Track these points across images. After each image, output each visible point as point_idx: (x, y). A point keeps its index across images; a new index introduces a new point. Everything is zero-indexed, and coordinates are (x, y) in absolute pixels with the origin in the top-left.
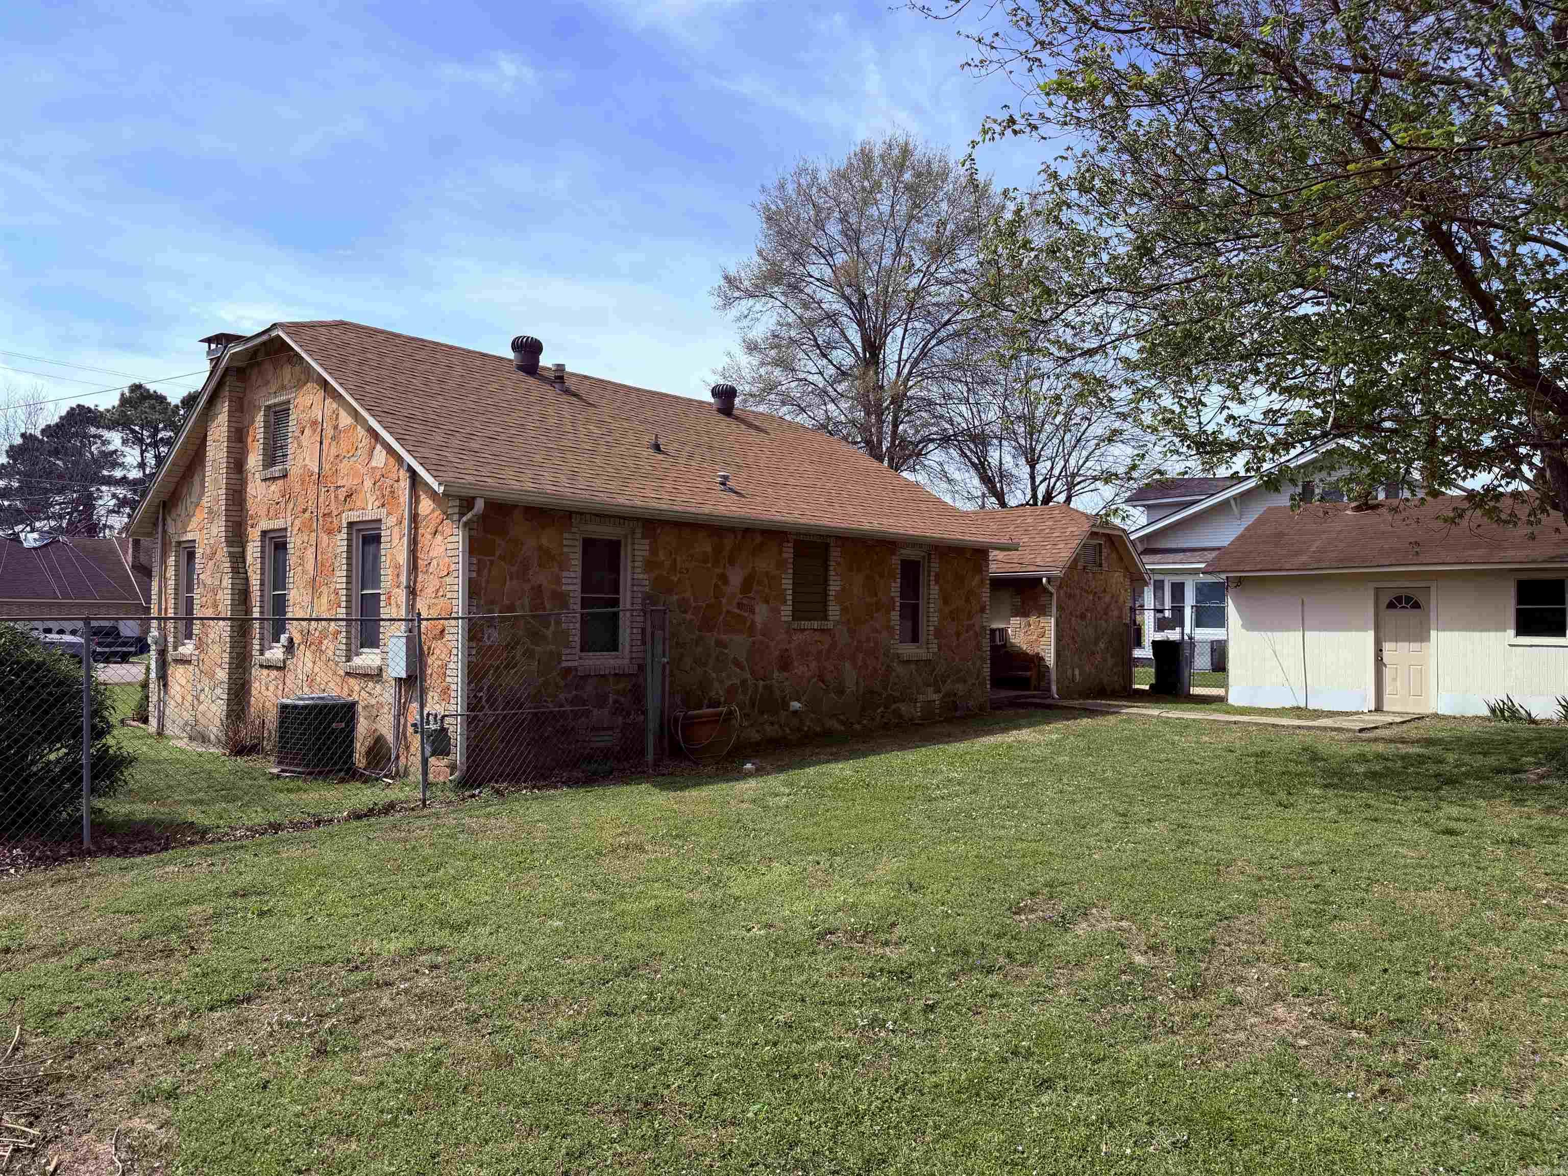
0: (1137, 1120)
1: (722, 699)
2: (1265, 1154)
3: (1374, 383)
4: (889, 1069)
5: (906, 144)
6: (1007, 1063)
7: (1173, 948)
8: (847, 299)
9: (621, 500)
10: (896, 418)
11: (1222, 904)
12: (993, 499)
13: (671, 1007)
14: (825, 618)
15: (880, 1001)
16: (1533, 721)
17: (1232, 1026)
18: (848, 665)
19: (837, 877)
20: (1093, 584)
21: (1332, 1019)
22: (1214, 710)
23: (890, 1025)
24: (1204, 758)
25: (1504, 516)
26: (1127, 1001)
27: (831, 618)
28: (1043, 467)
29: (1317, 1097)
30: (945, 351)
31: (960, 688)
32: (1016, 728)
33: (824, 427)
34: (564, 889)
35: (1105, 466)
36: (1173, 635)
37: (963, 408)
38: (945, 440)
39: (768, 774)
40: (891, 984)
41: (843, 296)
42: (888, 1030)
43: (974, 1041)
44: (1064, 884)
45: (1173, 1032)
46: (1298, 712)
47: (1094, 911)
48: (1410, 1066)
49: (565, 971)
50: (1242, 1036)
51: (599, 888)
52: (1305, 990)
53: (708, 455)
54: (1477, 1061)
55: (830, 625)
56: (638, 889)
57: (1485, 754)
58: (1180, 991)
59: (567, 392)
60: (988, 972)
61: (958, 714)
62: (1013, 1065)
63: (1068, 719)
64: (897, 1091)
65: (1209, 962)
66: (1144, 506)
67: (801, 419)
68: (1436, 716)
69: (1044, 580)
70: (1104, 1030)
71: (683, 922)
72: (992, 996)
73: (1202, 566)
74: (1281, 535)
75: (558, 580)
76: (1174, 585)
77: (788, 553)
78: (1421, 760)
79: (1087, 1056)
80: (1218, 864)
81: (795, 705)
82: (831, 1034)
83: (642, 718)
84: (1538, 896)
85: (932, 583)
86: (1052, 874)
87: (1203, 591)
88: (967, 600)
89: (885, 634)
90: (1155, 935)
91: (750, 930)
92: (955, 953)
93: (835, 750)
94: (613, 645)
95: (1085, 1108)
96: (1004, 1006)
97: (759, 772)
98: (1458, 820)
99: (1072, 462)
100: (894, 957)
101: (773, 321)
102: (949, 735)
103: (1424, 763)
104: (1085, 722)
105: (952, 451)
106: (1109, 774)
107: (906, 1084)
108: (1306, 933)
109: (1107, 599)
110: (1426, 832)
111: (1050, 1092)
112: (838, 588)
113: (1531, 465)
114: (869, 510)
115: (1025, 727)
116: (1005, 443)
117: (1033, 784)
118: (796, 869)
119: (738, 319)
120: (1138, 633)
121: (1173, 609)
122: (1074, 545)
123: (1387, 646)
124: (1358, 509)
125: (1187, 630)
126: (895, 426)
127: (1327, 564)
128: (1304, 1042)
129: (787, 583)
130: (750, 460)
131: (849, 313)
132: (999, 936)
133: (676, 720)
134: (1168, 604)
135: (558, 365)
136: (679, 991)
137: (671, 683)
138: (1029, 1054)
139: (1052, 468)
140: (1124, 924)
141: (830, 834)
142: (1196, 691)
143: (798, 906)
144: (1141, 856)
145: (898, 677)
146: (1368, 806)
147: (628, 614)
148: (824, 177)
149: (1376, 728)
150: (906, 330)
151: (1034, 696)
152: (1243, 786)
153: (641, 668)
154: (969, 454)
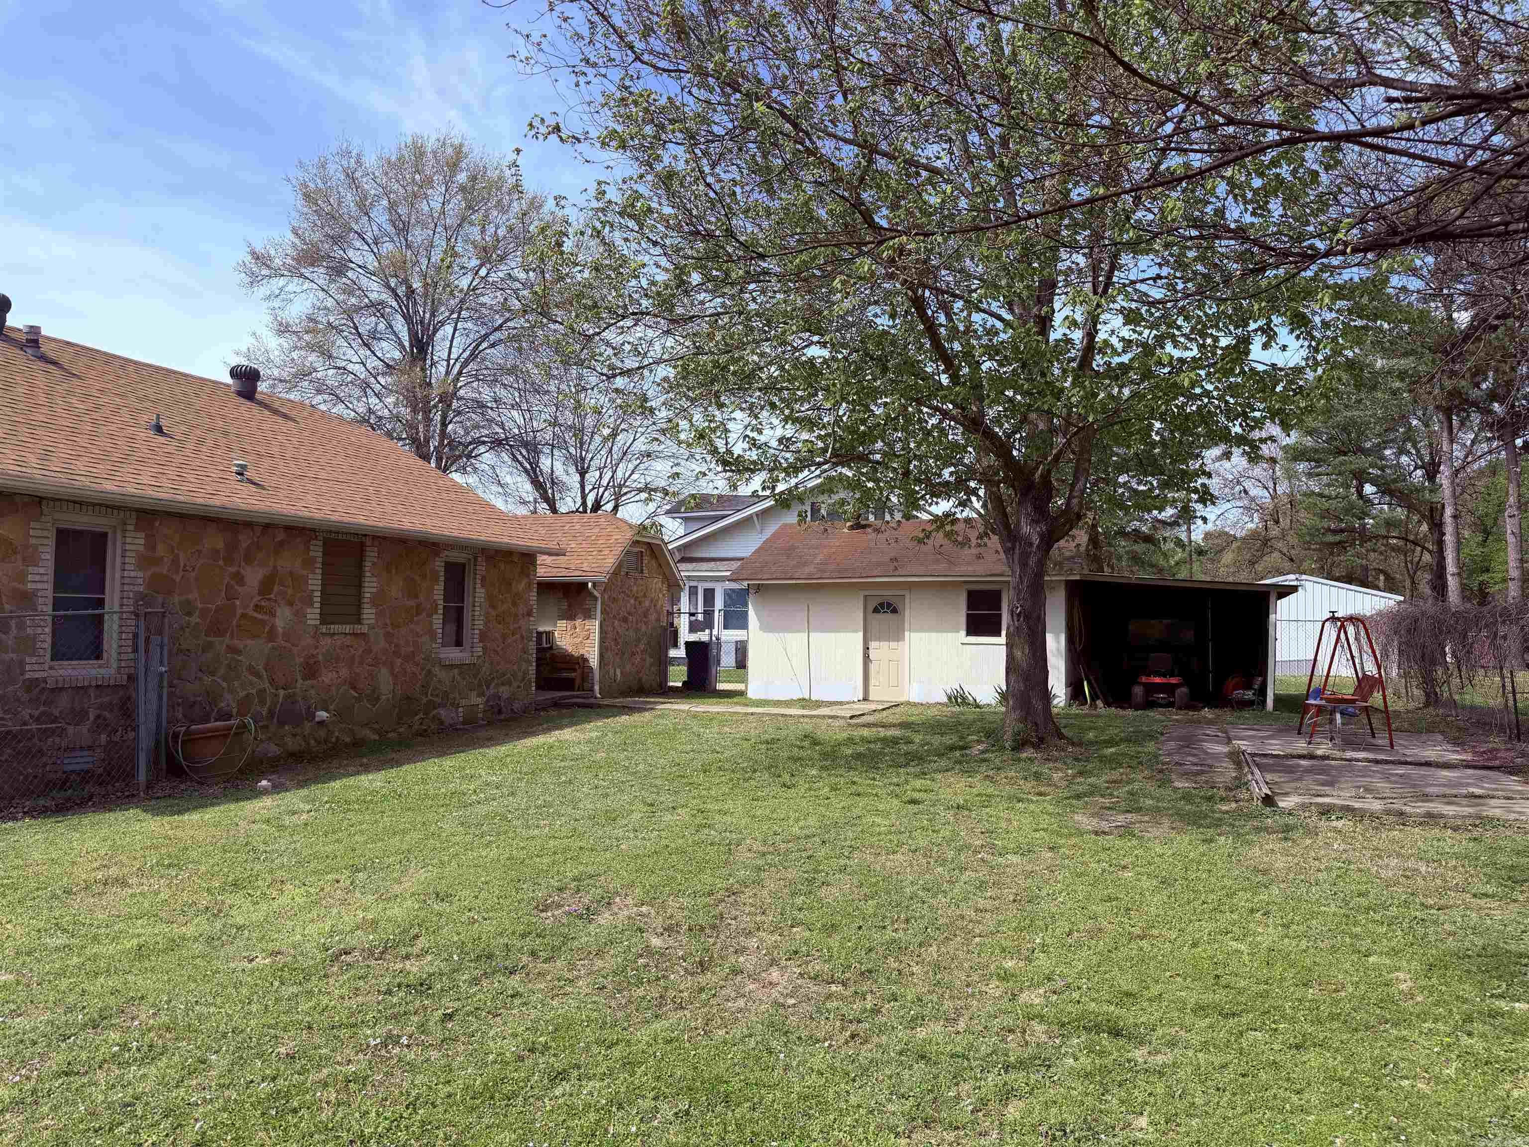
0: (644, 1097)
1: (235, 711)
2: (754, 1109)
3: (863, 421)
4: (401, 1086)
5: (461, 145)
6: (523, 1061)
7: (686, 927)
8: (394, 291)
9: (109, 486)
10: (444, 417)
11: (731, 881)
12: (545, 505)
13: (151, 1054)
14: (359, 621)
15: (395, 1017)
16: (978, 706)
17: (733, 994)
18: (384, 671)
19: (358, 895)
20: (635, 589)
21: (815, 978)
22: (736, 703)
23: (404, 1040)
24: (724, 747)
25: (960, 539)
26: (642, 983)
27: (365, 622)
28: (592, 477)
29: (801, 1050)
30: (496, 355)
31: (505, 691)
32: (557, 729)
33: (364, 421)
34: (18, 936)
35: (649, 479)
36: (703, 636)
37: (515, 413)
38: (497, 443)
39: (287, 790)
40: (410, 998)
41: (388, 286)
42: (403, 1045)
43: (491, 1044)
44: (591, 877)
45: (682, 1008)
46: (804, 703)
47: (618, 899)
48: (876, 1011)
49: (13, 1032)
50: (741, 1003)
51: (65, 931)
52: (796, 952)
53: (222, 442)
54: (925, 999)
55: (365, 629)
56: (116, 928)
57: (942, 735)
58: (690, 967)
59: (43, 358)
60: (511, 973)
61: (502, 717)
62: (529, 1062)
63: (607, 717)
64: (407, 1108)
65: (717, 937)
66: (681, 518)
67: (339, 409)
68: (908, 703)
69: (590, 585)
70: (620, 1014)
71: (171, 958)
72: (512, 996)
73: (728, 574)
74: (793, 548)
75: (22, 577)
76: (706, 591)
77: (317, 551)
78: (895, 741)
79: (600, 1042)
80: (730, 844)
81: (322, 715)
82: (339, 1058)
83: (132, 735)
84: (976, 852)
85: (478, 586)
86: (581, 868)
87: (729, 595)
88: (514, 604)
89: (425, 639)
90: (671, 917)
91: (252, 960)
92: (479, 958)
93: (365, 760)
94: (96, 652)
95: (596, 1094)
96: (525, 1004)
97: (278, 788)
98: (921, 791)
99: (619, 474)
100: (415, 969)
101: (308, 304)
102: (490, 739)
103: (897, 743)
104: (624, 718)
105: (503, 454)
106: (641, 767)
107: (417, 1099)
108: (799, 901)
109: (647, 603)
110: (896, 802)
111: (564, 1083)
112: (374, 590)
113: (978, 496)
114: (411, 510)
115: (567, 726)
116: (556, 452)
117: (570, 782)
118: (312, 890)
119: (268, 298)
120: (675, 634)
121: (705, 613)
122: (618, 553)
123: (873, 645)
124: (852, 528)
125: (715, 632)
126: (444, 425)
127: (827, 575)
128: (791, 1001)
129: (315, 583)
130: (275, 450)
131: (394, 304)
132: (523, 936)
133: (176, 736)
134: (700, 609)
135: (32, 327)
136: (160, 1036)
137: (171, 695)
138: (546, 1047)
139: (601, 477)
140: (644, 909)
141: (354, 850)
142: (721, 686)
143: (311, 929)
144: (664, 842)
145: (440, 681)
146: (854, 783)
147: (116, 617)
148: (371, 160)
149: (863, 715)
150: (455, 330)
151: (578, 697)
152: (755, 771)
153: (131, 678)
154: (520, 458)
